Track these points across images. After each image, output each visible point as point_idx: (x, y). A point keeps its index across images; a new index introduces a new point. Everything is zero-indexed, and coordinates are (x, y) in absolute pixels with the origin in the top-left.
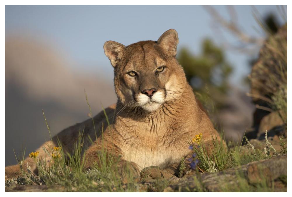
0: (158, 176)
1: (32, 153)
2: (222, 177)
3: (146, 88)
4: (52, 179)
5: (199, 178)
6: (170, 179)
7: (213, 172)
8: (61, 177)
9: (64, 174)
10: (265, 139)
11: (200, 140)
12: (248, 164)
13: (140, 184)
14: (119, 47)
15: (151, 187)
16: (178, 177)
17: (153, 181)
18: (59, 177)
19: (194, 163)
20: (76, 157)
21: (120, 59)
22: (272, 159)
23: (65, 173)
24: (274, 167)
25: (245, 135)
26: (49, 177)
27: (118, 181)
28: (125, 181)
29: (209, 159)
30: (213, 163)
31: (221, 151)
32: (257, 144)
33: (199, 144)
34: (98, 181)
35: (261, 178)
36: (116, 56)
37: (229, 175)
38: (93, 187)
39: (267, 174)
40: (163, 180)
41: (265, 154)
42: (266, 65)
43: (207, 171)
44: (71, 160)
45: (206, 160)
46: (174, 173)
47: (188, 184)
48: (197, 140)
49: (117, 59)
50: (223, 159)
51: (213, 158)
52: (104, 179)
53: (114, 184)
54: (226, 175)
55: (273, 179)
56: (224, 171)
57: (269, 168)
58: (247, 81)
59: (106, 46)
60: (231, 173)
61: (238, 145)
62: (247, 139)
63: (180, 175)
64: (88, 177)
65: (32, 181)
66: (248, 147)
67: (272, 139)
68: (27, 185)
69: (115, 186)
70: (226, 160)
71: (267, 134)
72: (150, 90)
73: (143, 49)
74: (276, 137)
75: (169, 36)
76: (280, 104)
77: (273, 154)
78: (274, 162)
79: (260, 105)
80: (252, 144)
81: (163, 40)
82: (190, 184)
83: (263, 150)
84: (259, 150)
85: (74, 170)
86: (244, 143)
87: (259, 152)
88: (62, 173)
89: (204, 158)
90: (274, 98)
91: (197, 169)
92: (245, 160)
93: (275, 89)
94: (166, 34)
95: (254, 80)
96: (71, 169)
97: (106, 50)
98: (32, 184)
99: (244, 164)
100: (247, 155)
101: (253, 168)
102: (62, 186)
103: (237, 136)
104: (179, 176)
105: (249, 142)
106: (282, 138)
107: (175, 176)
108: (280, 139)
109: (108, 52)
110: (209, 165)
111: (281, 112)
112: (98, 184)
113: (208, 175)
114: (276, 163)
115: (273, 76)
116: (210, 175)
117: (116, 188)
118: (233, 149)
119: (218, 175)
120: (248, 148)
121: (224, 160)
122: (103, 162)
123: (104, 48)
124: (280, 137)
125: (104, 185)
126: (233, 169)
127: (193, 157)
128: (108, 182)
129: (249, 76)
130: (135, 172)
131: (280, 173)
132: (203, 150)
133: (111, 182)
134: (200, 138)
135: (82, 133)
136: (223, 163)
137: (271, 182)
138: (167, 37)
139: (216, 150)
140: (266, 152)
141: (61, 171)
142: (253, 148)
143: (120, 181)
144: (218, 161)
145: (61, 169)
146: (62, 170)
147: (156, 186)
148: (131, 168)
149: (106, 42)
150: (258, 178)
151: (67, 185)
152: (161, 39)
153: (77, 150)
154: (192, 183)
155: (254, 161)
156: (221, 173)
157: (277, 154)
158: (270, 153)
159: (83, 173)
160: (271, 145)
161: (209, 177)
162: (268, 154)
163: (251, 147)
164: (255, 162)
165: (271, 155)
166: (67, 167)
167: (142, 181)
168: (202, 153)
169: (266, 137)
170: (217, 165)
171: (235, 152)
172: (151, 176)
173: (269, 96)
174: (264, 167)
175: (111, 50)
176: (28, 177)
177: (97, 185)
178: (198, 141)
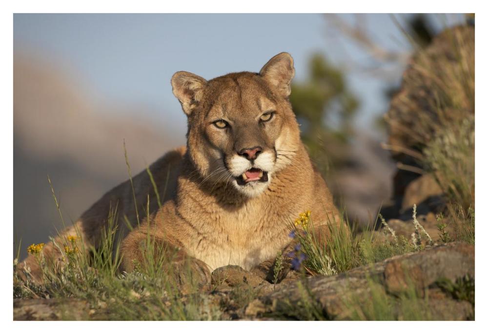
0: (239, 281)
1: (32, 246)
2: (344, 282)
3: (245, 146)
4: (66, 289)
5: (305, 284)
6: (259, 287)
7: (329, 274)
8: (80, 286)
9: (84, 279)
10: (413, 219)
11: (307, 221)
12: (386, 261)
13: (209, 294)
14: (197, 81)
15: (227, 299)
16: (272, 283)
17: (230, 289)
18: (77, 285)
19: (297, 260)
20: (104, 251)
21: (197, 102)
22: (425, 252)
23: (87, 278)
24: (429, 265)
25: (380, 213)
26: (61, 285)
27: (173, 290)
28: (185, 291)
29: (321, 252)
30: (328, 259)
31: (342, 238)
32: (400, 228)
33: (305, 228)
34: (140, 290)
35: (406, 283)
36: (191, 97)
37: (355, 279)
38: (133, 301)
39: (416, 277)
40: (247, 287)
41: (413, 244)
42: (413, 97)
43: (320, 273)
44: (96, 257)
45: (317, 255)
46: (265, 276)
47: (289, 294)
48: (302, 221)
49: (193, 101)
50: (345, 253)
51: (328, 251)
52: (151, 287)
53: (166, 295)
54: (350, 279)
55: (426, 285)
56: (347, 272)
57: (420, 267)
58: (383, 123)
59: (176, 80)
60: (358, 275)
61: (368, 230)
62: (383, 220)
63: (274, 279)
64: (124, 285)
65: (32, 291)
66: (384, 233)
67: (424, 220)
68: (25, 298)
69: (168, 298)
70: (349, 254)
71: (416, 211)
72: (252, 149)
73: (237, 84)
74: (430, 216)
75: (279, 64)
76: (436, 162)
77: (427, 243)
78: (429, 256)
79: (405, 163)
80: (392, 227)
81: (269, 71)
82: (291, 294)
83: (410, 237)
84: (403, 238)
85: (101, 273)
86: (379, 226)
87: (404, 241)
88: (81, 279)
89: (314, 252)
90: (427, 152)
91: (301, 269)
92: (381, 253)
93: (428, 136)
94: (275, 60)
95: (394, 123)
96: (96, 271)
97: (174, 86)
98: (32, 298)
99: (379, 261)
100: (384, 245)
101: (395, 266)
102: (83, 299)
103: (366, 213)
104: (273, 281)
105: (386, 224)
106: (441, 217)
107: (266, 281)
108: (437, 219)
109: (179, 89)
110: (323, 263)
111: (438, 174)
112: (142, 296)
113: (321, 279)
114: (431, 258)
115: (424, 116)
116: (323, 278)
117: (171, 302)
118: (360, 236)
119: (337, 279)
120: (386, 234)
121: (346, 255)
122: (149, 259)
123: (171, 83)
124: (437, 216)
125: (150, 297)
126: (362, 269)
127: (296, 251)
128: (157, 293)
129: (386, 116)
130: (202, 274)
131: (438, 274)
132: (313, 238)
133: (161, 293)
134: (306, 218)
135: (114, 213)
136: (345, 258)
137: (424, 289)
138: (276, 66)
139: (333, 237)
140: (415, 240)
141: (80, 275)
142: (393, 234)
143: (177, 290)
144: (336, 256)
145: (80, 271)
146: (81, 273)
147: (235, 298)
148: (195, 268)
149: (175, 73)
150: (402, 282)
151: (91, 298)
152: (266, 68)
153: (107, 241)
154: (294, 292)
155: (395, 255)
156: (342, 275)
157: (432, 244)
158: (422, 243)
159: (116, 279)
160: (423, 228)
161: (323, 283)
162: (419, 243)
163: (390, 233)
164: (398, 257)
165: (423, 244)
166: (89, 268)
167: (212, 291)
168: (310, 243)
169: (414, 216)
170: (335, 262)
171: (364, 240)
172: (227, 281)
173: (419, 147)
174: (412, 266)
175: (183, 87)
176: (26, 285)
177: (139, 298)
178: (304, 223)
